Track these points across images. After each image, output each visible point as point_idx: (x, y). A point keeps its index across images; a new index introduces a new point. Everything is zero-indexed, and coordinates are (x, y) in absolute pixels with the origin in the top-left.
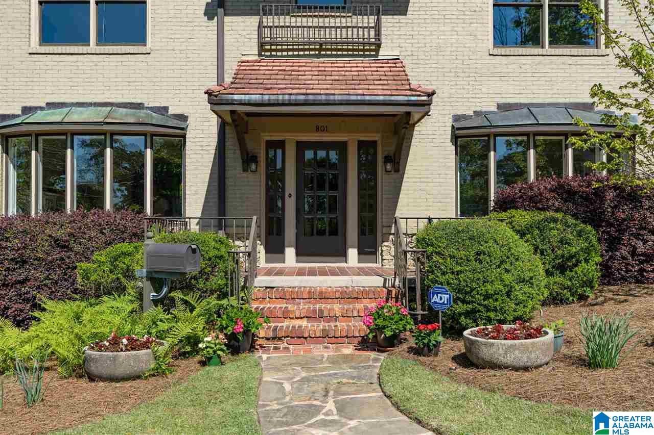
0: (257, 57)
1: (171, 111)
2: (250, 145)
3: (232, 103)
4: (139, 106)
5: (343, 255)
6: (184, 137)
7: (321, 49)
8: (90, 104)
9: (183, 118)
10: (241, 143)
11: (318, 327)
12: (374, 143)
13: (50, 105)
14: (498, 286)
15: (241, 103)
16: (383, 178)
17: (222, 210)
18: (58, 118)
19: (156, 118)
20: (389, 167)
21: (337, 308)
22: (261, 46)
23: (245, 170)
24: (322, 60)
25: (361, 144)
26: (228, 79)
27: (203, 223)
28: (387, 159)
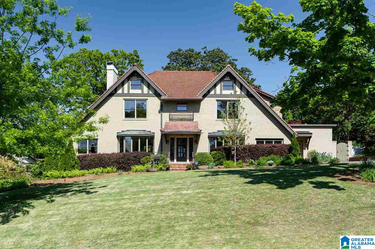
0: (169, 121)
1: (152, 132)
2: (167, 139)
3: (165, 132)
4: (145, 131)
5: (186, 161)
6: (154, 137)
7: (182, 120)
8: (135, 130)
9: (154, 133)
10: (166, 138)
11: (179, 169)
12: (192, 138)
13: (127, 130)
14: (205, 161)
15: (166, 132)
16: (194, 146)
17: (162, 151)
18: (129, 134)
19: (149, 133)
20: (195, 143)
21: (182, 166)
22: (170, 119)
23: (166, 143)
24: (182, 122)
25: (190, 138)
26: (163, 127)
27: (158, 153)
28: (195, 142)
